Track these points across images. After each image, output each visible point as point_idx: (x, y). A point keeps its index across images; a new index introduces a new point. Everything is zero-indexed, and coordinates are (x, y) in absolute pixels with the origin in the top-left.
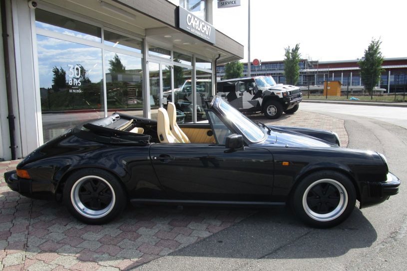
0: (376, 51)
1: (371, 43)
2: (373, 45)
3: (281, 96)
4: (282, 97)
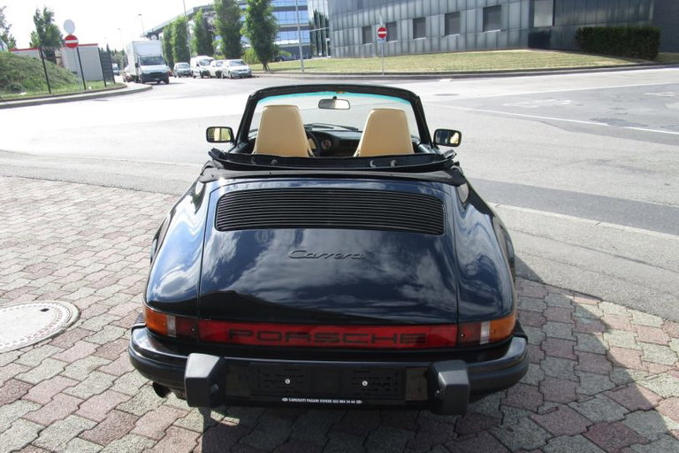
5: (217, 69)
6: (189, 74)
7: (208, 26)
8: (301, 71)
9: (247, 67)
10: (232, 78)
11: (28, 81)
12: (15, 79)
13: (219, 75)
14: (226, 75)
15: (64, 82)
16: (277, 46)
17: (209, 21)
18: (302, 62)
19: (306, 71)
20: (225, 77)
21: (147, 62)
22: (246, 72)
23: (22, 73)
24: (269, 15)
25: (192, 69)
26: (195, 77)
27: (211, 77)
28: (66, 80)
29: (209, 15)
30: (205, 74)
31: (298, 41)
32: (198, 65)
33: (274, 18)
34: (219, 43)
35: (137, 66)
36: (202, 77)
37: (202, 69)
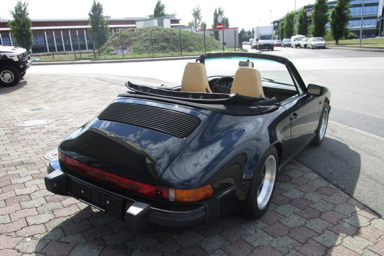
0: (24, 11)
1: (18, 4)
2: (20, 6)
3: (16, 59)
4: (18, 60)
5: (305, 43)
6: (289, 46)
7: (306, 17)
8: (359, 46)
9: (323, 42)
10: (312, 49)
11: (197, 46)
12: (191, 45)
13: (305, 46)
14: (310, 47)
15: (215, 47)
16: (347, 29)
17: (307, 14)
18: (361, 40)
19: (362, 45)
20: (308, 48)
21: (263, 38)
22: (322, 45)
23: (195, 43)
24: (346, 10)
25: (291, 43)
26: (292, 47)
27: (301, 48)
28: (216, 47)
29: (308, 11)
30: (298, 46)
31: (360, 27)
32: (295, 40)
33: (349, 12)
34: (311, 27)
35: (257, 40)
36: (296, 48)
37: (297, 42)
